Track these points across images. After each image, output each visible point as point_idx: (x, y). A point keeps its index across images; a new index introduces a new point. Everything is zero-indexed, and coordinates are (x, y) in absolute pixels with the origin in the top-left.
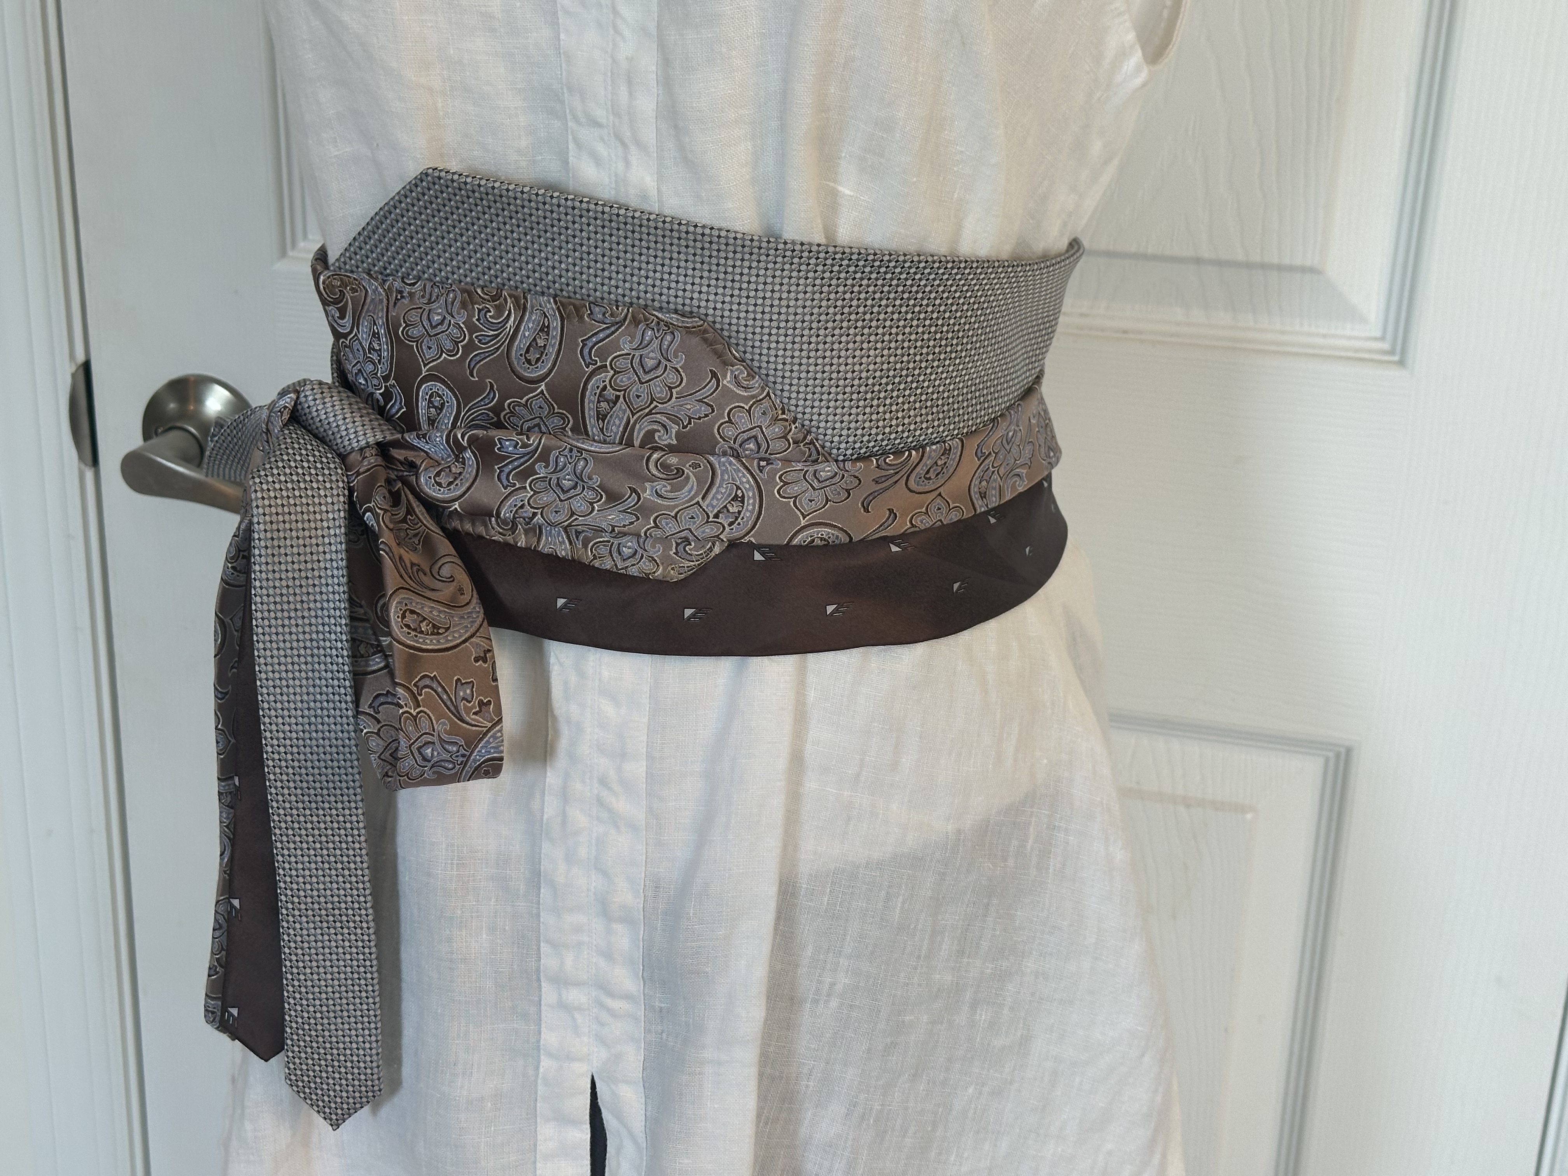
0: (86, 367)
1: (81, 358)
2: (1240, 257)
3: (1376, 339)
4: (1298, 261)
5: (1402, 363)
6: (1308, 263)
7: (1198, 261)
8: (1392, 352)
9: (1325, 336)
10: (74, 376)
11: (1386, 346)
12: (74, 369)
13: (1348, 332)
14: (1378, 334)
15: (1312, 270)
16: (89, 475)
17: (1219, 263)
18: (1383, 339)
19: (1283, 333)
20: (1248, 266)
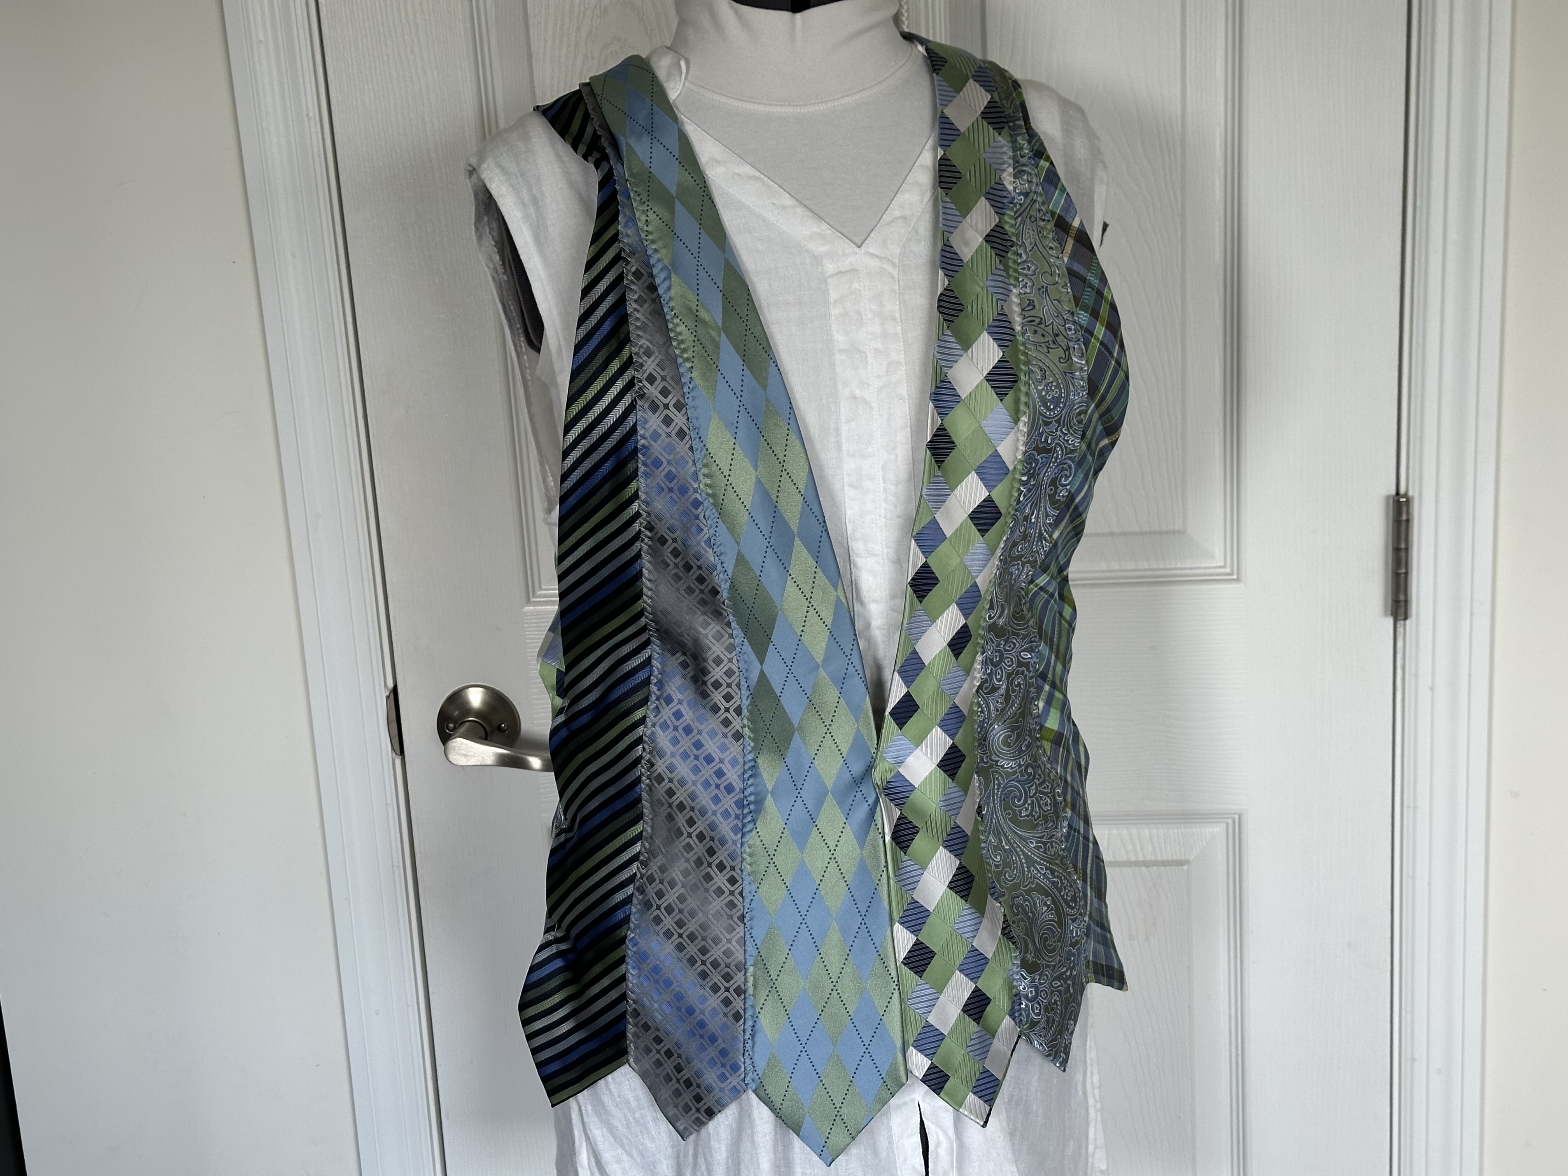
0: (395, 690)
1: (391, 685)
2: (1137, 529)
3: (1220, 567)
4: (1170, 528)
5: (1238, 580)
6: (1177, 528)
7: (1112, 534)
8: (1231, 574)
9: (1191, 569)
10: (388, 697)
11: (1228, 570)
12: (388, 694)
13: (1203, 565)
14: (1222, 564)
15: (1179, 532)
16: (398, 761)
17: (1124, 534)
18: (1224, 567)
19: (1167, 569)
20: (1142, 534)
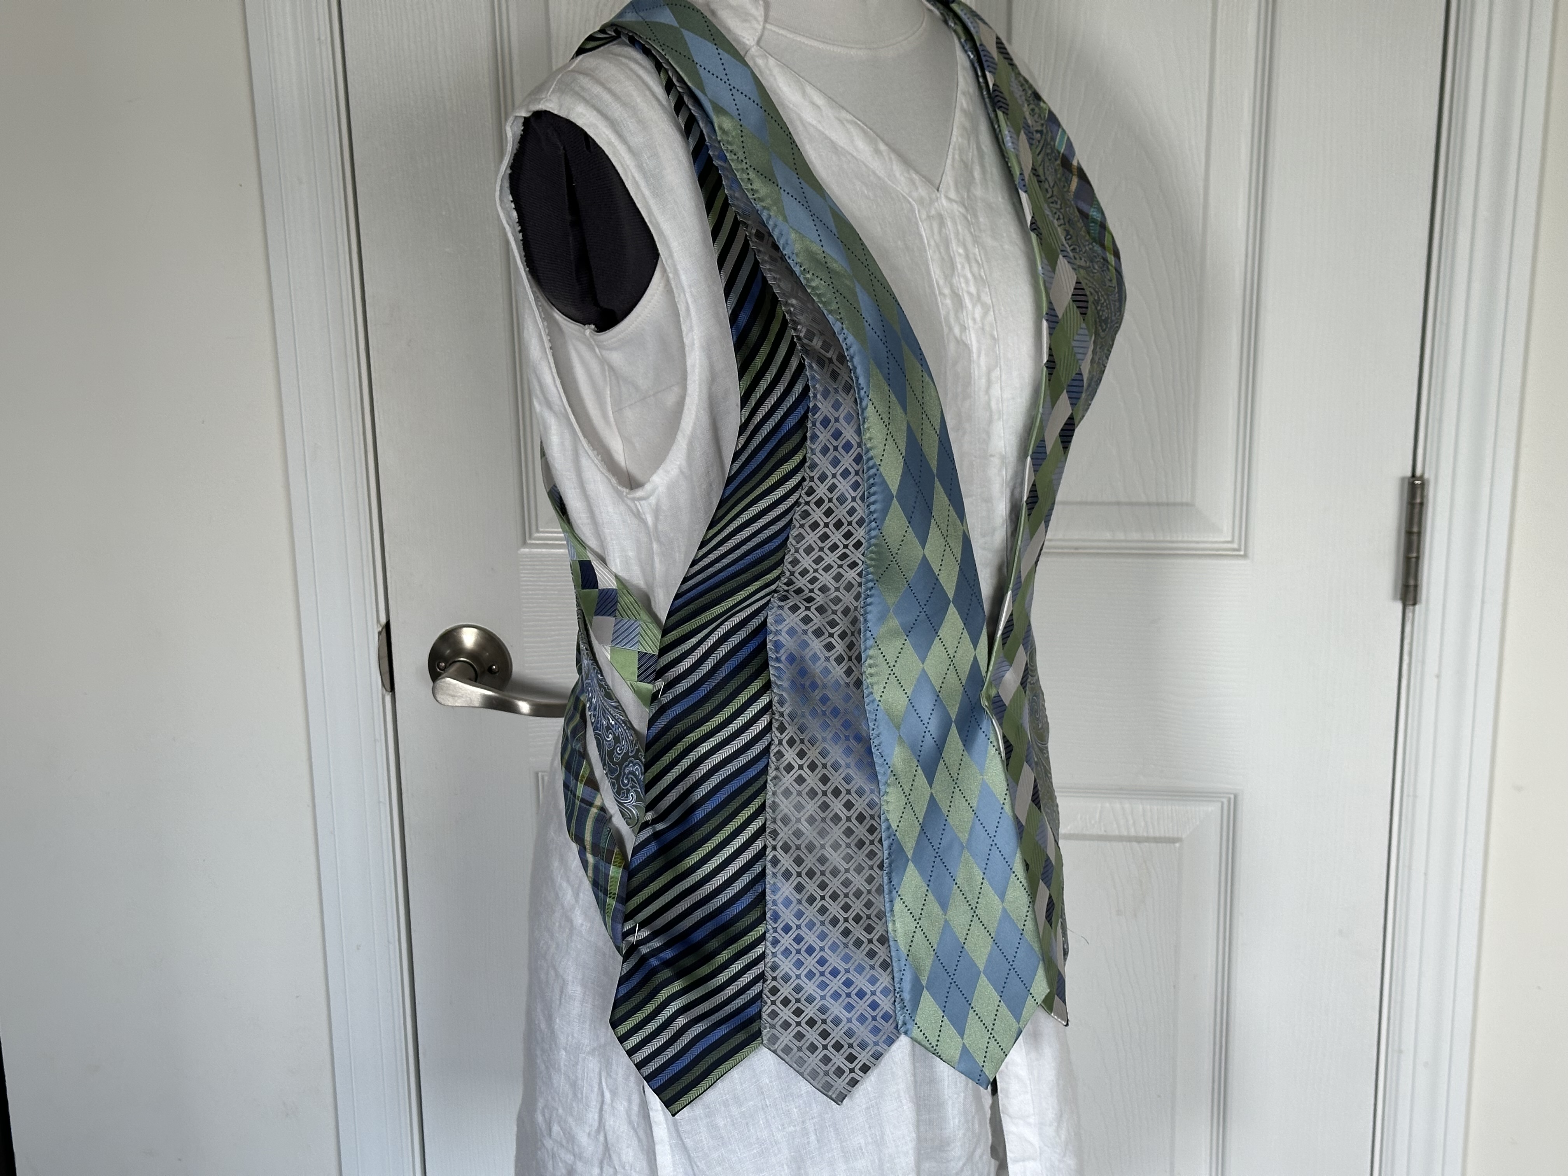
0: (387, 626)
1: (383, 620)
3: (1228, 542)
4: (1178, 500)
7: (1118, 503)
8: (1239, 550)
9: (1198, 542)
10: (380, 633)
11: (1235, 546)
12: (380, 629)
13: (1210, 539)
14: (1229, 539)
15: (1187, 504)
16: (388, 698)
18: (1232, 542)
19: (1172, 542)
20: (1149, 504)
